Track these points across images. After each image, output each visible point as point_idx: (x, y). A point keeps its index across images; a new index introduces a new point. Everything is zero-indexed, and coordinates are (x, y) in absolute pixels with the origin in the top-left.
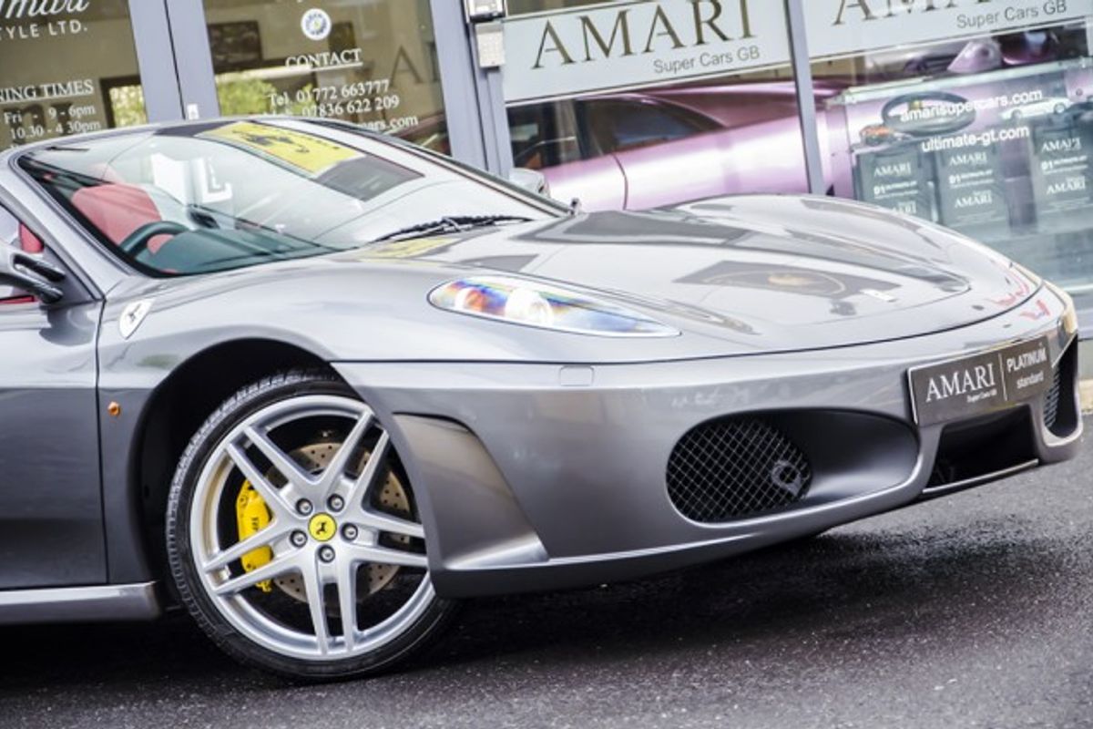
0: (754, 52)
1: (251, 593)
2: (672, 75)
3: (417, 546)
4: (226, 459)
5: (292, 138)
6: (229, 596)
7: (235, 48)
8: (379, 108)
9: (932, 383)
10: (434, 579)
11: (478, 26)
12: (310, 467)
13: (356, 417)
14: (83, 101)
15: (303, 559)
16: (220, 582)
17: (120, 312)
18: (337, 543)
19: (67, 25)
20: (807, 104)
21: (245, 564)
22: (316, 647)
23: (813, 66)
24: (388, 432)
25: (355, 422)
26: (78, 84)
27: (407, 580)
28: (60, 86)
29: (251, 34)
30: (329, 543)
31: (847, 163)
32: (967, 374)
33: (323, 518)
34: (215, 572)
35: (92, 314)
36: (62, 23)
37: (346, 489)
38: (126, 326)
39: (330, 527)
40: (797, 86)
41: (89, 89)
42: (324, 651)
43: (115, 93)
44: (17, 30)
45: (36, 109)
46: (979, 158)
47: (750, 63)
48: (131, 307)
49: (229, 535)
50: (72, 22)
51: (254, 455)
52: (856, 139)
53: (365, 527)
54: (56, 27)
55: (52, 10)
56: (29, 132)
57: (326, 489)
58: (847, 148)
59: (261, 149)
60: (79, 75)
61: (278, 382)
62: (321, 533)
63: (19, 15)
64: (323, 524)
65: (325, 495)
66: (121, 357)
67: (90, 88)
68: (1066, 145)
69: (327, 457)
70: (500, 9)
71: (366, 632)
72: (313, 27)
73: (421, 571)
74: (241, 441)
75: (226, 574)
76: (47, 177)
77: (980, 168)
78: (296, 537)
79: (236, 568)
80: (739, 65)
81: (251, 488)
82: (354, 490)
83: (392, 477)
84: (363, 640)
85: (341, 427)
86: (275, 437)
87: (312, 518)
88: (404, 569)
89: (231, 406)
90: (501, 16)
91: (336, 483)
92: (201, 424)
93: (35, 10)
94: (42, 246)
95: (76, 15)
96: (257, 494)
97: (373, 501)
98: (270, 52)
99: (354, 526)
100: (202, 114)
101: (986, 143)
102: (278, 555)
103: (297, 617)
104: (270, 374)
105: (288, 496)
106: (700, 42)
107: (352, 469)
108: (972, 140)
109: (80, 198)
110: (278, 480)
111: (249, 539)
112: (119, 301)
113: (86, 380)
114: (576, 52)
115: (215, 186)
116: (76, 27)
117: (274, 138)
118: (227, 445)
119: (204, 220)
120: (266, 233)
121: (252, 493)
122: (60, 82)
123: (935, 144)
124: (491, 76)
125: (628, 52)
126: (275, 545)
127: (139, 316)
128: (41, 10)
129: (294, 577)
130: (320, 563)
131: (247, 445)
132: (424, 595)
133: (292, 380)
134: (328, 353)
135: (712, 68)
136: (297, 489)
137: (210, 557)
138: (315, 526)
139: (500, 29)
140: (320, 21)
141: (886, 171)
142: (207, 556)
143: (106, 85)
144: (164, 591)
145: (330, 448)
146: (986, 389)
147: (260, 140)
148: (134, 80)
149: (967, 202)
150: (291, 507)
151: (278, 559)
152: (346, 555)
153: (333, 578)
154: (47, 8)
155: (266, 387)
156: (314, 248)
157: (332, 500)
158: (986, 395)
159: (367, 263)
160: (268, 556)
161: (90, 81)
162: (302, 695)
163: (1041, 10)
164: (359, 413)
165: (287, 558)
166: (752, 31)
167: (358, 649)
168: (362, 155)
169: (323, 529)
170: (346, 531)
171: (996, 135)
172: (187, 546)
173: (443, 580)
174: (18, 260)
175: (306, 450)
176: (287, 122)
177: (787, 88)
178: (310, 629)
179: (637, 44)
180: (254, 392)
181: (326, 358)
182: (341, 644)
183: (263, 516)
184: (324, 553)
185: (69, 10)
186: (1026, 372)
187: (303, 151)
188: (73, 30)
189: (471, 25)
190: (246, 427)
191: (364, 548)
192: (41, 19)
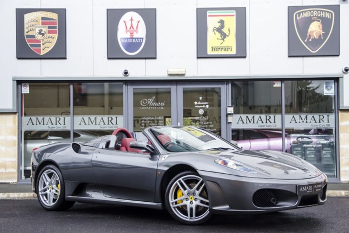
0: (275, 126)
1: (178, 208)
2: (261, 127)
3: (207, 204)
4: (177, 184)
5: (195, 130)
6: (174, 208)
7: (187, 113)
8: (210, 127)
9: (301, 188)
10: (209, 210)
11: (229, 115)
12: (191, 188)
14: (161, 120)
15: (187, 203)
16: (173, 205)
17: (162, 157)
18: (194, 201)
20: (284, 135)
21: (178, 202)
22: (187, 219)
23: (286, 129)
24: (205, 183)
25: (199, 181)
27: (205, 209)
28: (158, 117)
29: (190, 112)
30: (192, 201)
31: (290, 146)
32: (307, 187)
33: (191, 197)
34: (172, 203)
35: (158, 156)
36: (160, 107)
37: (196, 192)
38: (163, 159)
39: (193, 198)
40: (282, 132)
42: (189, 220)
43: (166, 119)
44: (153, 108)
45: (153, 120)
46: (313, 149)
47: (275, 127)
48: (164, 156)
49: (176, 197)
51: (181, 184)
52: (292, 143)
53: (199, 199)
55: (159, 105)
56: (152, 125)
58: (290, 144)
59: (189, 131)
60: (161, 116)
61: (187, 172)
65: (193, 192)
66: (161, 164)
67: (163, 118)
68: (328, 149)
69: (194, 186)
70: (232, 113)
71: (197, 217)
72: (201, 112)
73: (207, 208)
74: (180, 181)
75: (174, 204)
76: (154, 133)
77: (313, 151)
78: (187, 199)
79: (176, 203)
80: (272, 127)
81: (180, 190)
82: (197, 192)
83: (204, 191)
85: (197, 181)
86: (186, 182)
88: (205, 207)
89: (179, 175)
90: (233, 114)
91: (195, 191)
92: (173, 178)
94: (151, 144)
95: (162, 106)
96: (181, 191)
97: (201, 195)
98: (192, 115)
99: (197, 199)
100: (180, 125)
101: (314, 147)
103: (185, 213)
104: (186, 170)
105: (187, 192)
106: (266, 122)
107: (198, 189)
108: (312, 146)
109: (158, 137)
110: (185, 189)
111: (179, 198)
112: (162, 155)
113: (155, 167)
114: (245, 122)
115: (181, 136)
116: (162, 108)
117: (191, 130)
118: (177, 182)
119: (178, 142)
120: (188, 146)
121: (180, 191)
123: (305, 146)
124: (230, 124)
125: (254, 123)
126: (183, 200)
127: (166, 158)
128: (157, 105)
129: (186, 206)
131: (180, 182)
132: (207, 212)
133: (189, 172)
135: (268, 127)
136: (188, 191)
137: (172, 200)
138: (190, 198)
139: (232, 116)
140: (202, 112)
141: (296, 149)
142: (171, 200)
143: (165, 117)
144: (163, 205)
146: (310, 190)
147: (189, 130)
148: (170, 117)
149: (310, 156)
150: (186, 194)
151: (183, 203)
152: (195, 203)
153: (192, 207)
155: (185, 173)
156: (196, 150)
157: (194, 194)
158: (310, 191)
159: (204, 154)
160: (181, 202)
162: (185, 227)
163: (325, 125)
164: (200, 179)
165: (185, 202)
166: (276, 122)
167: (195, 220)
168: (205, 135)
170: (196, 200)
171: (316, 145)
172: (168, 198)
173: (211, 210)
174: (147, 146)
175: (190, 184)
176: (194, 127)
177: (281, 132)
178: (187, 216)
179: (256, 121)
180: (183, 173)
181: (196, 169)
182: (192, 219)
183: (182, 195)
184: (191, 203)
186: (318, 188)
187: (196, 133)
189: (227, 115)
190: (181, 179)
191: (198, 203)
192: (157, 106)
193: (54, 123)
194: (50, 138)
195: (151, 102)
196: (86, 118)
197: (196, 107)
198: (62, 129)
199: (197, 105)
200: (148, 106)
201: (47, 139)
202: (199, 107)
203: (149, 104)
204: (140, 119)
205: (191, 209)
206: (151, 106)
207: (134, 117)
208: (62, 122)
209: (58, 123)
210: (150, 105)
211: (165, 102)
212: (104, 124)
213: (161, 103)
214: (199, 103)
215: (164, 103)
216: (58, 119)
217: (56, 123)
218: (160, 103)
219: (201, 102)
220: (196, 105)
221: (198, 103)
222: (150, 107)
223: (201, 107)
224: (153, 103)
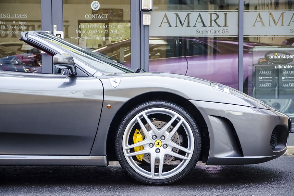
13: (173, 116)
15: (152, 151)
16: (128, 153)
22: (151, 175)
25: (172, 118)
33: (159, 141)
34: (127, 150)
37: (167, 134)
39: (160, 144)
42: (153, 177)
51: (143, 120)
53: (170, 146)
62: (158, 145)
65: (160, 135)
74: (141, 117)
75: (129, 151)
78: (151, 145)
82: (169, 135)
84: (163, 175)
87: (156, 141)
89: (140, 107)
91: (164, 132)
99: (166, 145)
105: (151, 134)
107: (169, 130)
118: (137, 117)
126: (145, 146)
127: (118, 82)
129: (148, 155)
130: (156, 153)
136: (154, 132)
138: (156, 143)
142: (125, 146)
145: (164, 123)
150: (151, 136)
151: (145, 150)
152: (164, 151)
153: (159, 157)
157: (162, 137)
165: (147, 150)
167: (162, 177)
170: (164, 146)
175: (158, 122)
178: (150, 170)
182: (158, 175)
184: (158, 150)
190: (143, 113)
191: (169, 151)
205: (157, 160)
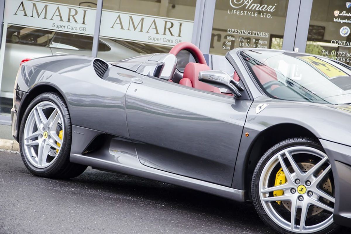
1: (274, 203)
3: (331, 204)
4: (277, 159)
5: (326, 65)
6: (267, 202)
7: (315, 34)
10: (334, 217)
12: (303, 170)
13: (322, 158)
14: (264, 39)
15: (293, 198)
16: (265, 197)
17: (257, 105)
18: (305, 196)
19: (266, 15)
21: (274, 194)
22: (290, 227)
24: (331, 165)
25: (321, 159)
26: (264, 34)
27: (325, 214)
28: (259, 33)
29: (322, 31)
30: (303, 195)
33: (302, 187)
34: (264, 193)
35: (248, 103)
36: (265, 14)
37: (313, 180)
38: (258, 110)
39: (304, 190)
41: (267, 36)
42: (292, 228)
43: (274, 39)
44: (251, 13)
48: (261, 105)
49: (271, 183)
50: (268, 14)
51: (286, 161)
53: (316, 193)
54: (263, 15)
55: (263, 10)
56: (245, 45)
57: (307, 177)
59: (315, 66)
60: (266, 31)
61: (300, 140)
62: (301, 191)
63: (253, 9)
64: (302, 189)
65: (305, 179)
66: (253, 119)
69: (309, 168)
71: (307, 227)
72: (344, 32)
73: (331, 213)
74: (283, 155)
75: (267, 195)
76: (247, 59)
78: (292, 190)
79: (271, 194)
81: (282, 171)
82: (315, 181)
83: (329, 180)
84: (306, 229)
85: (316, 159)
86: (296, 157)
87: (299, 186)
88: (325, 211)
89: (283, 143)
91: (310, 177)
92: (272, 146)
93: (258, 9)
94: (240, 79)
95: (270, 12)
96: (284, 173)
97: (320, 186)
98: (325, 38)
99: (312, 192)
100: (299, 51)
102: (285, 194)
103: (286, 216)
104: (298, 137)
105: (294, 177)
107: (316, 174)
109: (255, 68)
110: (292, 171)
111: (277, 186)
112: (258, 102)
113: (241, 123)
116: (269, 16)
117: (320, 63)
118: (278, 155)
119: (290, 83)
120: (309, 92)
122: (259, 31)
126: (285, 190)
127: (262, 108)
129: (289, 202)
130: (298, 200)
131: (285, 157)
132: (329, 221)
133: (304, 141)
134: (319, 135)
136: (297, 175)
137: (264, 188)
138: (299, 188)
140: (346, 31)
142: (263, 188)
143: (272, 36)
144: (247, 194)
145: (311, 165)
147: (316, 63)
148: (281, 37)
150: (293, 180)
151: (285, 195)
152: (307, 201)
153: (301, 207)
154: (262, 9)
155: (295, 140)
156: (324, 101)
159: (339, 110)
160: (282, 194)
161: (268, 33)
164: (323, 157)
165: (288, 196)
167: (303, 231)
168: (348, 76)
169: (302, 190)
170: (309, 193)
172: (258, 183)
173: (337, 218)
174: (231, 82)
175: (303, 164)
176: (326, 59)
178: (290, 221)
180: (292, 141)
181: (318, 136)
182: (298, 228)
183: (284, 180)
184: (300, 198)
185: (269, 10)
187: (329, 70)
188: (268, 17)
190: (286, 151)
191: (314, 200)
192: (259, 12)
193: (65, 17)
194: (54, 45)
195: (250, 3)
196: (125, 17)
197: (335, 20)
198: (78, 31)
199: (339, 17)
200: (243, 9)
201: (49, 47)
202: (342, 21)
203: (246, 5)
204: (223, 34)
205: (299, 210)
206: (248, 10)
207: (214, 29)
208: (79, 17)
209: (71, 19)
210: (247, 8)
211: (276, 4)
212: (157, 33)
213: (268, 6)
214: (344, 14)
215: (274, 7)
216: (73, 12)
217: (69, 19)
218: (266, 6)
219: (347, 12)
220: (336, 18)
221: (340, 14)
222: (246, 12)
223: (346, 21)
224: (253, 5)
